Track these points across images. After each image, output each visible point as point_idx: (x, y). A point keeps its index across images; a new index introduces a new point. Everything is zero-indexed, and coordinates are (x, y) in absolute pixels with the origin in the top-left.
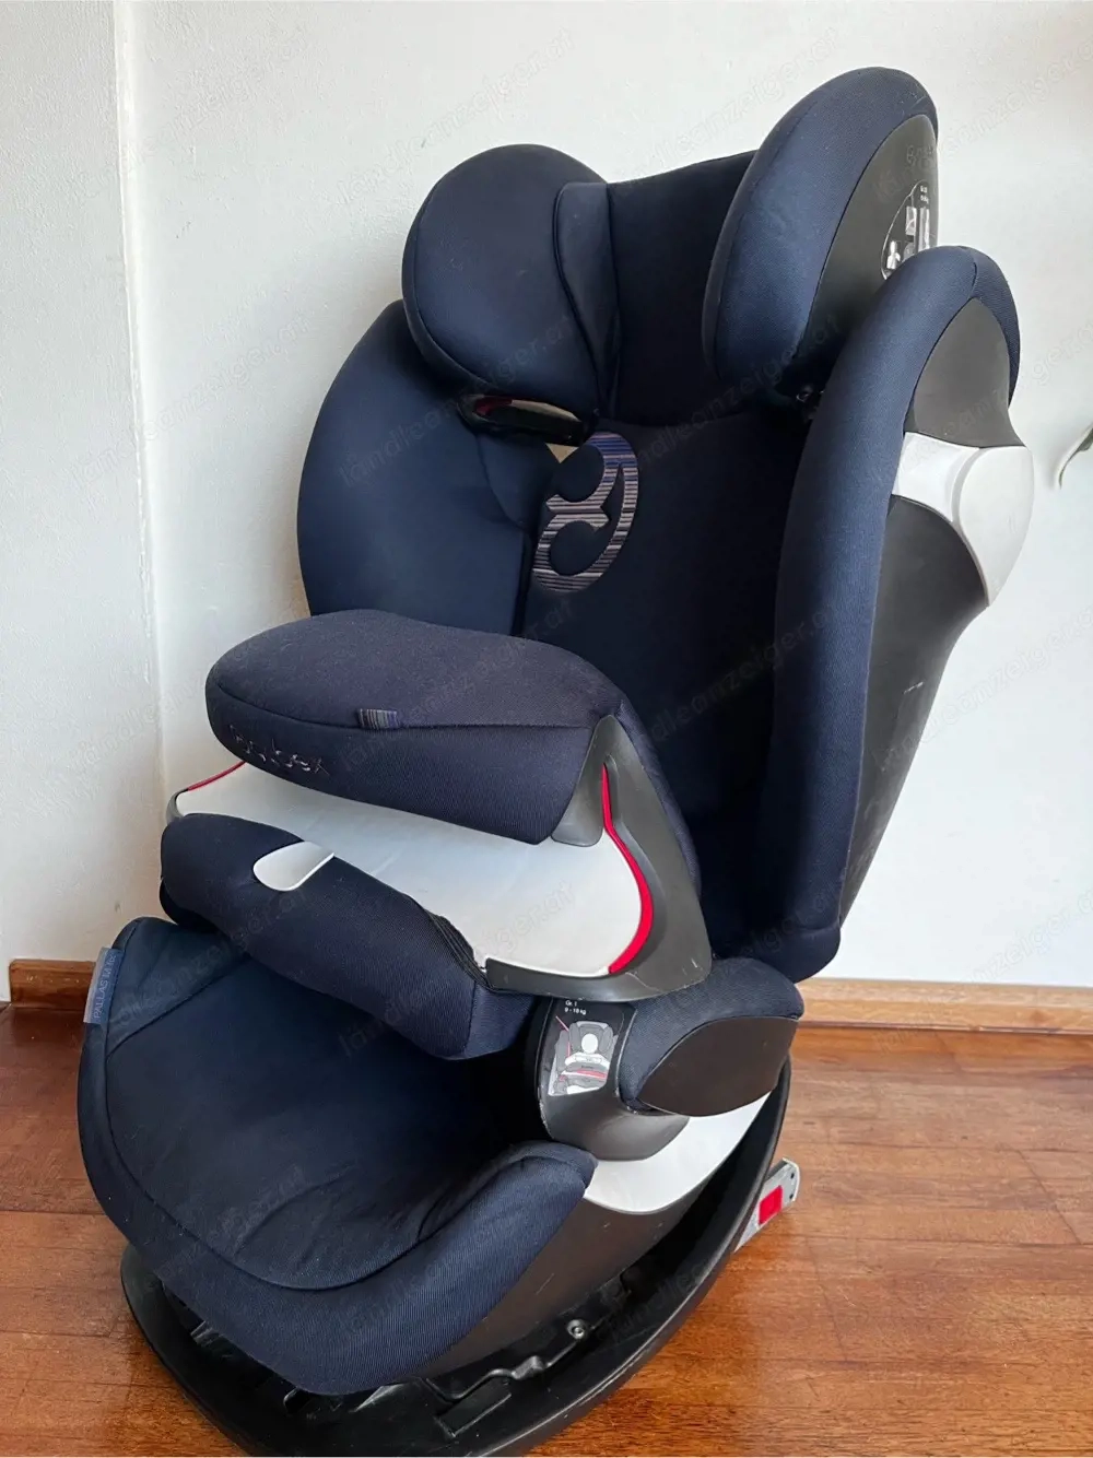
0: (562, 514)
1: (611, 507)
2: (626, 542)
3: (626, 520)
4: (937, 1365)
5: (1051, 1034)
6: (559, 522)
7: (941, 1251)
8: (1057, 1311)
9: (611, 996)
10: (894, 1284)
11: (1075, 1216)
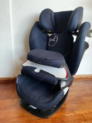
0: (51, 40)
1: (56, 40)
2: (57, 43)
3: (57, 41)
4: (81, 103)
5: (82, 78)
6: (50, 40)
7: (79, 95)
8: (88, 98)
9: (66, 79)
10: (77, 97)
11: (87, 91)
